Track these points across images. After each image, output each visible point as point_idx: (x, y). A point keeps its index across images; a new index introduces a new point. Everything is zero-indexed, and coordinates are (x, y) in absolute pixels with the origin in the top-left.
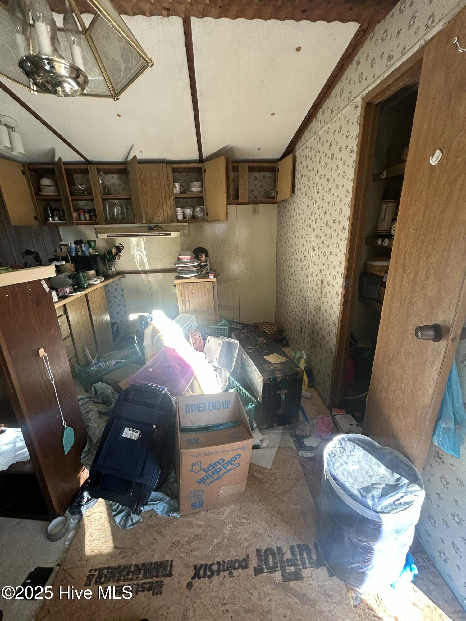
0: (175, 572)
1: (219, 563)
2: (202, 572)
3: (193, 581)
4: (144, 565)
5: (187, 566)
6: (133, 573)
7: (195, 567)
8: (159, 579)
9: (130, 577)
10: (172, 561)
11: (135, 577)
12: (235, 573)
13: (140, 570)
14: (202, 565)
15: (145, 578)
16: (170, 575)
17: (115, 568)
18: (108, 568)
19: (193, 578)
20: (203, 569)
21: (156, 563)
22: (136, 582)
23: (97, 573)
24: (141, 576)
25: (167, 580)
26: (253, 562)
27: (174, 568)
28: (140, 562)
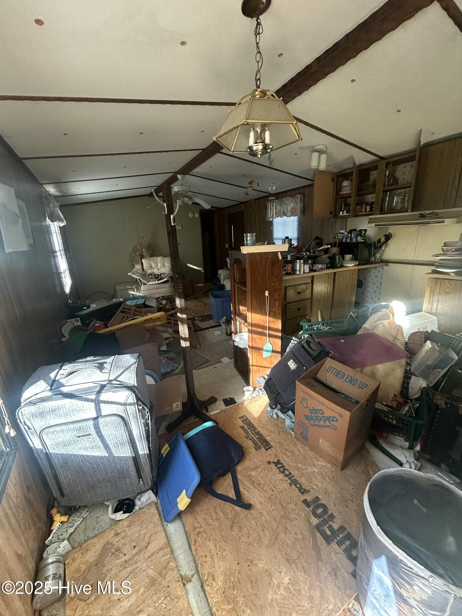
0: (269, 451)
1: (290, 473)
2: (279, 466)
3: (272, 463)
4: (261, 435)
5: (276, 456)
6: (255, 432)
7: (279, 461)
8: (261, 445)
9: (253, 432)
10: (272, 447)
11: (255, 434)
12: (294, 487)
13: (258, 434)
14: (282, 464)
15: (257, 438)
16: (267, 450)
17: (251, 423)
18: (250, 421)
19: (273, 462)
20: (281, 465)
21: (266, 440)
22: (253, 436)
23: (245, 418)
24: (257, 436)
25: (263, 449)
26: (309, 498)
27: (270, 450)
28: (261, 432)
